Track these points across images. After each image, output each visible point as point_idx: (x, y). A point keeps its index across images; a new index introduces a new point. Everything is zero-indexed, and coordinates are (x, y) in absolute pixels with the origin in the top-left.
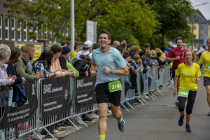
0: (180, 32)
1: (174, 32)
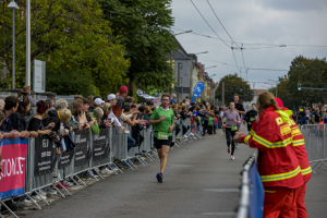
0: (157, 76)
1: (148, 76)
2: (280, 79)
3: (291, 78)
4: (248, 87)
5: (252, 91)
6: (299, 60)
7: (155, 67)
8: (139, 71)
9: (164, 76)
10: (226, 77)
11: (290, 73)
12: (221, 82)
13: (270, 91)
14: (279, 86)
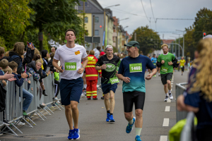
2: (186, 30)
3: (196, 28)
4: (158, 37)
5: (162, 41)
6: (203, 12)
7: (63, 18)
8: (47, 21)
9: (72, 25)
10: (139, 29)
11: (195, 23)
12: (134, 33)
13: (177, 41)
14: (185, 36)
